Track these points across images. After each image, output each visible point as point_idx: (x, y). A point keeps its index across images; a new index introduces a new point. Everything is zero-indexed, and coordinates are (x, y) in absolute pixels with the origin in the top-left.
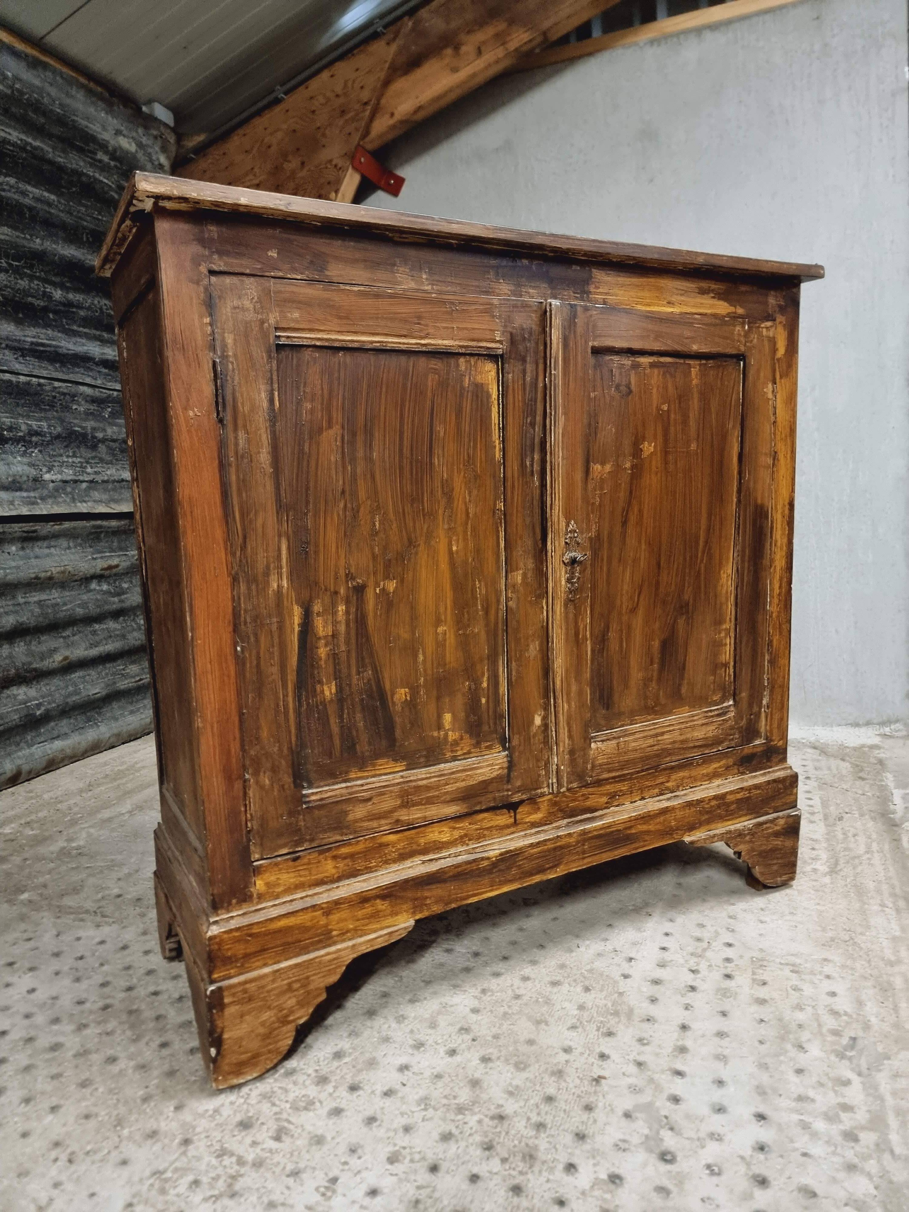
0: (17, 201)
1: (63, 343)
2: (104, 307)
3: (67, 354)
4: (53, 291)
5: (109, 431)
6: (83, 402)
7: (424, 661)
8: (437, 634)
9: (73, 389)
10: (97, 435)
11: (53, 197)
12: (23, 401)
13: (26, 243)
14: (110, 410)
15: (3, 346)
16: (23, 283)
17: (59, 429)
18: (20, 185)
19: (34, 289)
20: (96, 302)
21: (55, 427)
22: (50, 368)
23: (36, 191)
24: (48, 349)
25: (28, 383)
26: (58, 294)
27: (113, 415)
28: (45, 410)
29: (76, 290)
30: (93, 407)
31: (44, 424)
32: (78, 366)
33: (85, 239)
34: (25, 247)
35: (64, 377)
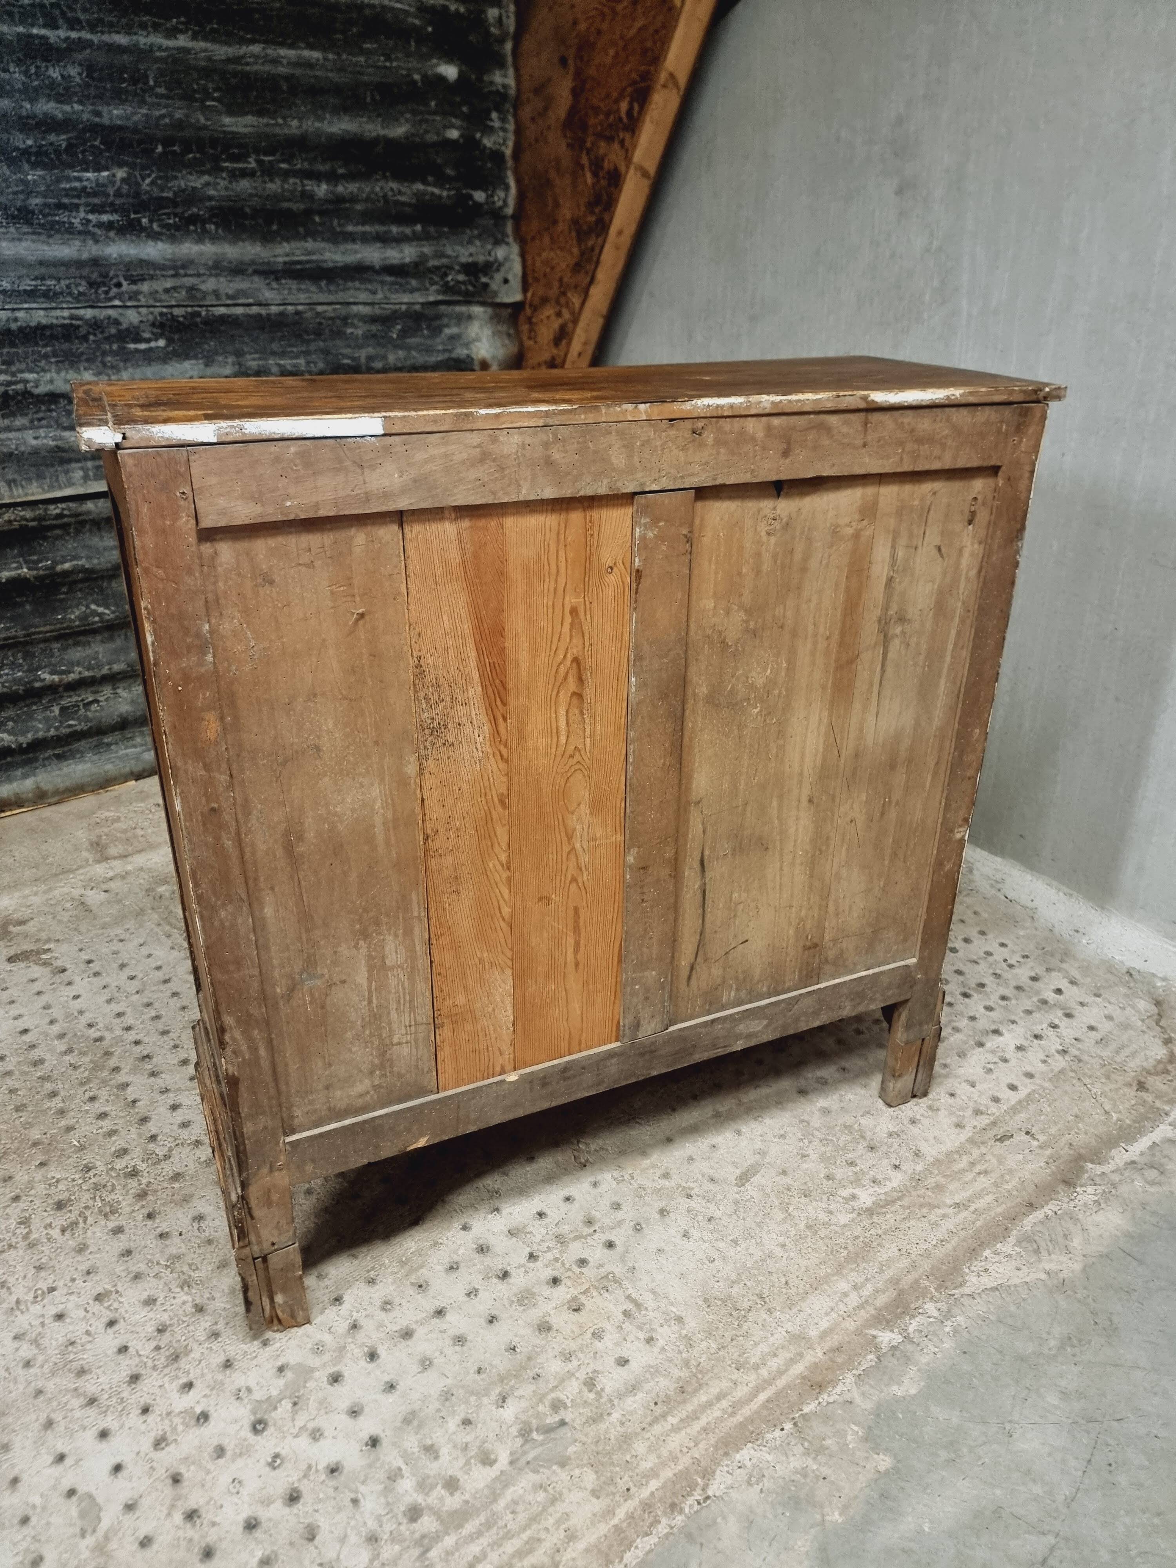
0: (269, 73)
1: (327, 256)
2: (390, 193)
3: (336, 267)
4: (316, 189)
5: (391, 358)
6: (361, 324)
9: (343, 311)
10: (373, 365)
11: (316, 55)
12: (279, 334)
13: (277, 130)
14: (399, 327)
15: (250, 271)
16: (274, 187)
17: (321, 365)
18: (269, 51)
19: (288, 190)
20: (377, 189)
21: (315, 363)
22: (313, 288)
23: (291, 53)
24: (307, 266)
25: (282, 314)
26: (322, 190)
27: (403, 334)
28: (309, 342)
29: (351, 177)
30: (374, 328)
31: (302, 361)
32: (353, 279)
33: (368, 100)
34: (279, 135)
35: (331, 298)
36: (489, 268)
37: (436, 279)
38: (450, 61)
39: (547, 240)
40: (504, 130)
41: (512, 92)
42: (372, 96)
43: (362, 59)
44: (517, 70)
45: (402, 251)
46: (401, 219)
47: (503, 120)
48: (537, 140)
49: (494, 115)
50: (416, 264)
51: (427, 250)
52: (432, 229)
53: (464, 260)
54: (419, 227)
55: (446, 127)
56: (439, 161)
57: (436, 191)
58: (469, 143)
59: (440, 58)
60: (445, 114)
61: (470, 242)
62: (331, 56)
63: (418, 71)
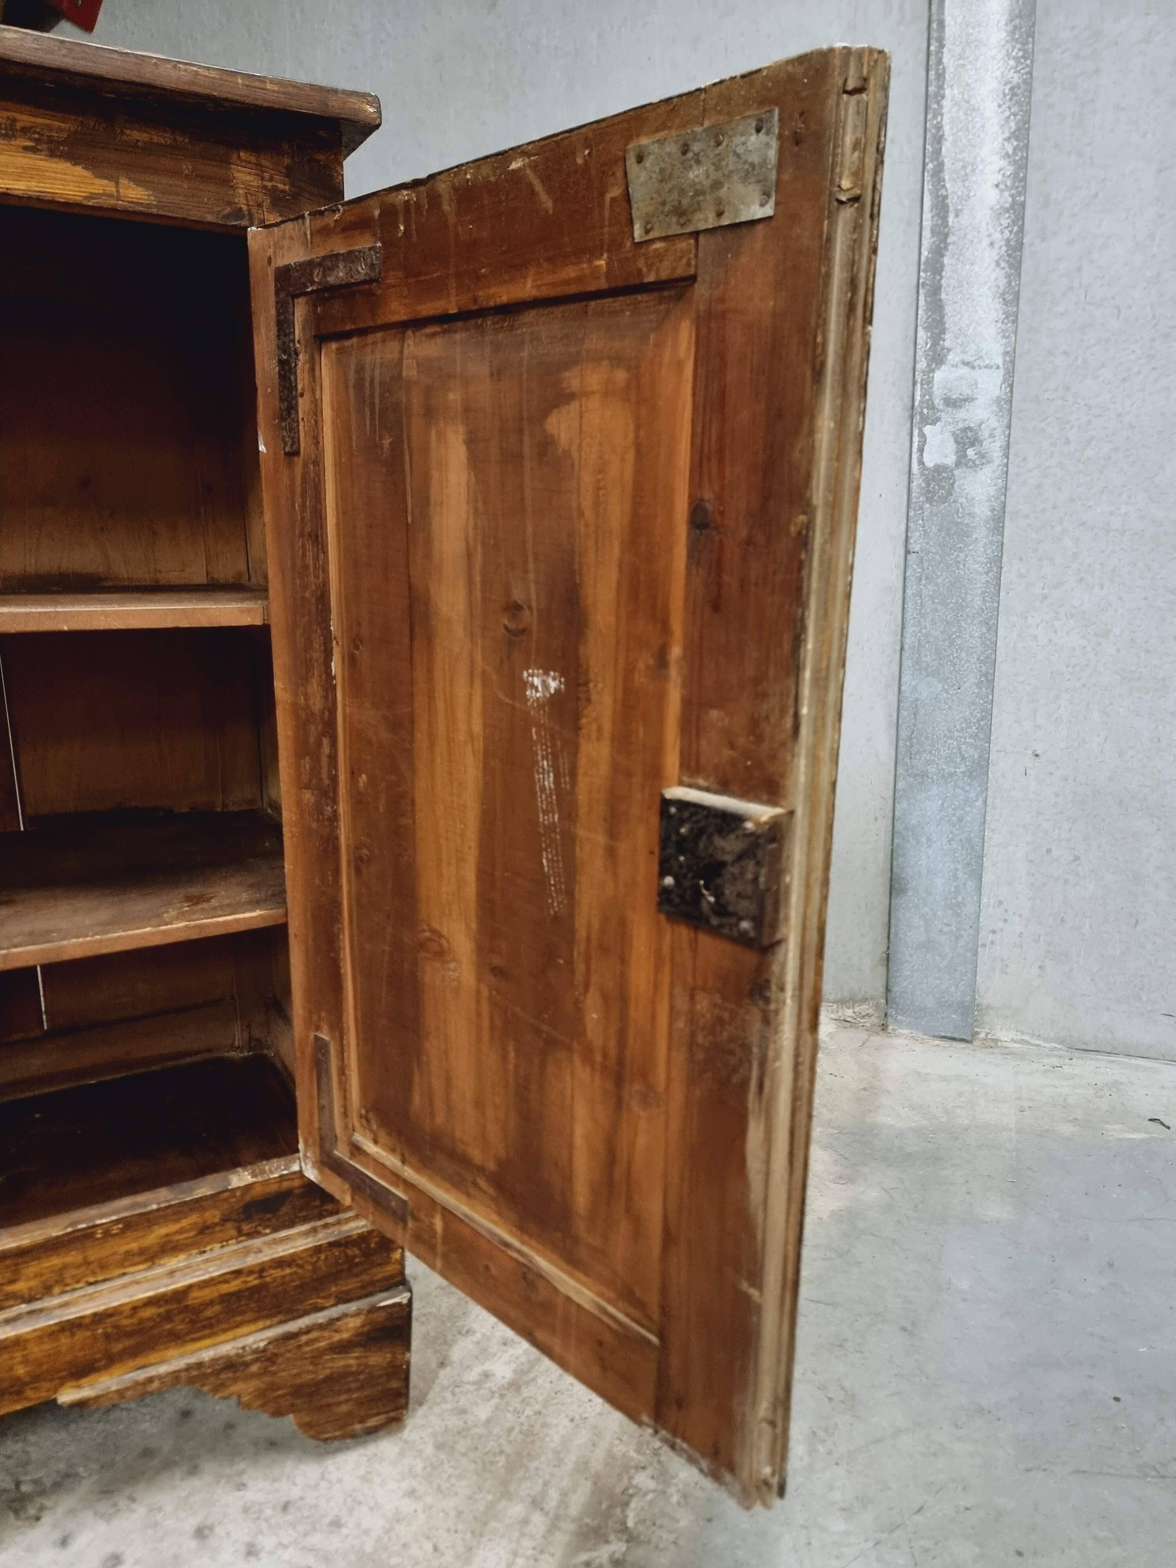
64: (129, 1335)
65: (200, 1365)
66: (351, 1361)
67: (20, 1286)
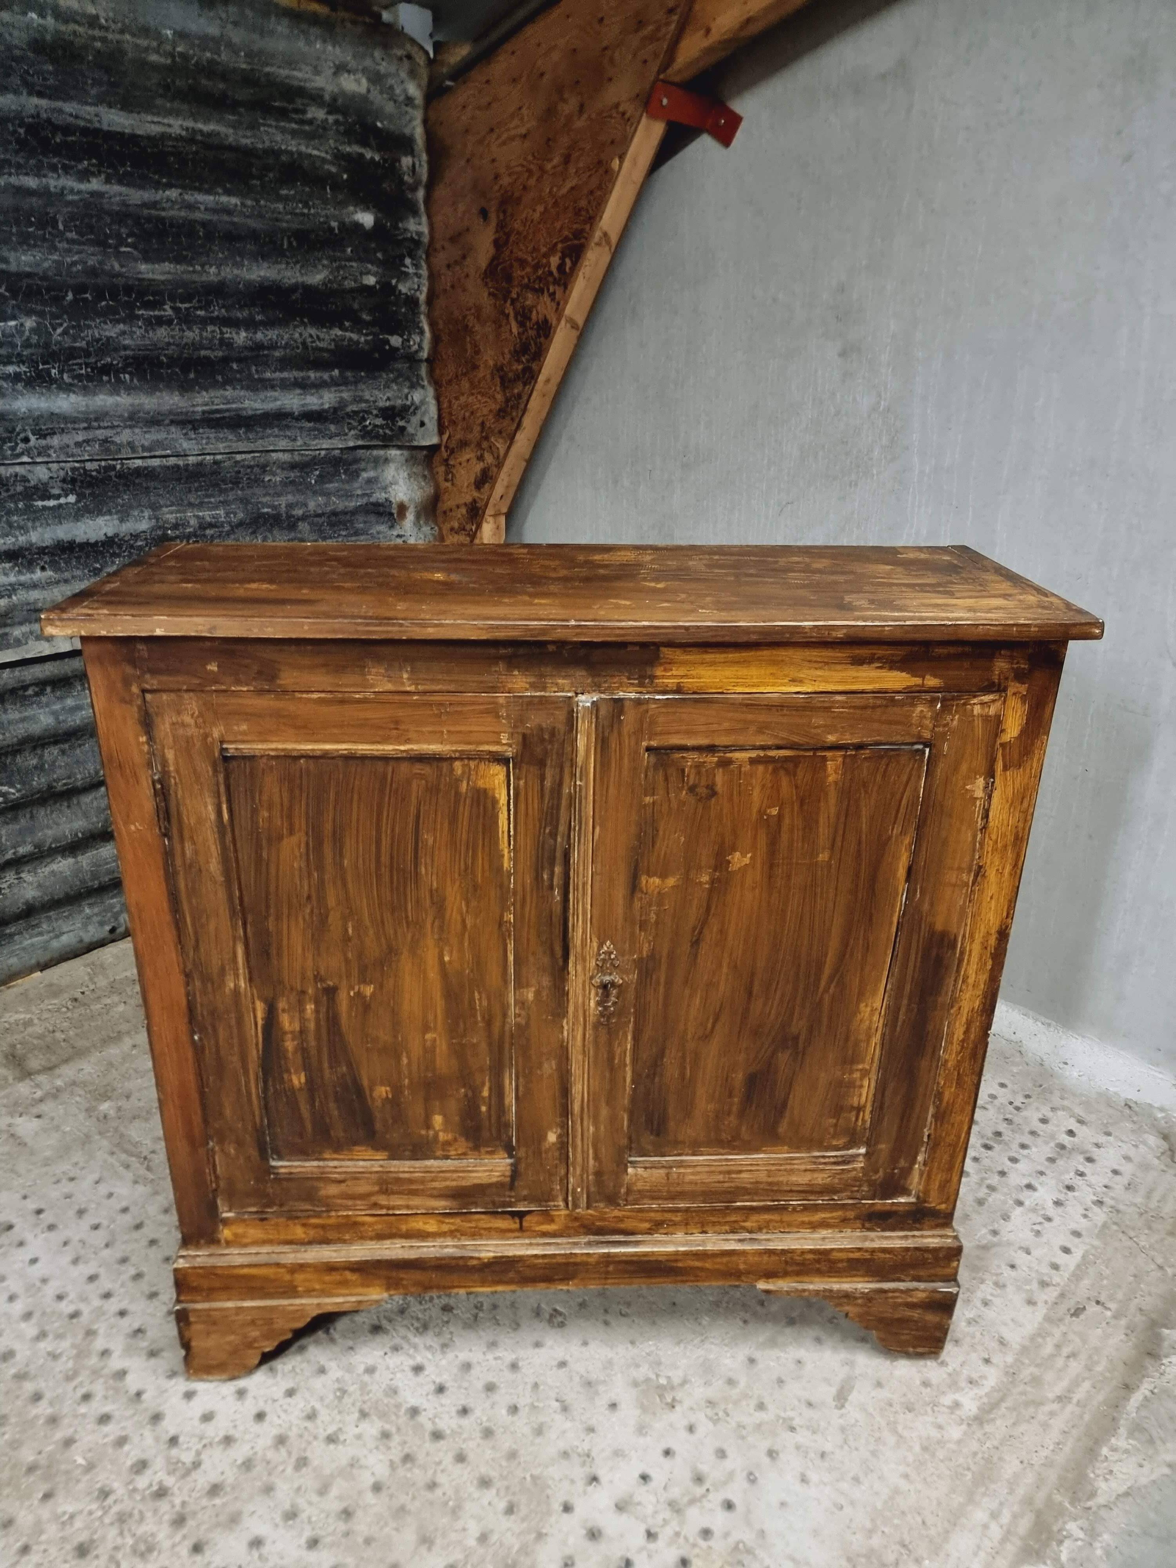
1: (247, 404)
2: (309, 340)
3: (256, 415)
4: (235, 336)
5: (313, 504)
6: (279, 471)
7: (409, 1064)
8: (425, 1041)
9: (262, 459)
10: (294, 512)
12: (196, 485)
13: (194, 277)
14: (317, 473)
15: (168, 421)
16: (192, 335)
17: (241, 515)
19: (206, 338)
20: (297, 335)
21: (235, 514)
22: (232, 437)
23: (208, 199)
24: (228, 414)
25: (200, 464)
26: (241, 337)
27: (322, 479)
28: (226, 490)
29: (269, 323)
30: (292, 475)
31: (221, 512)
32: (272, 427)
33: (286, 246)
34: (195, 282)
35: (252, 446)
36: (404, 412)
37: (355, 424)
38: (366, 209)
39: (465, 384)
40: (419, 276)
41: (426, 239)
42: (290, 243)
43: (280, 206)
44: (429, 217)
45: (321, 397)
46: (318, 364)
47: (417, 266)
48: (453, 287)
49: (408, 261)
50: (335, 410)
51: (345, 395)
52: (349, 374)
53: (381, 404)
54: (336, 372)
55: (361, 274)
56: (356, 306)
57: (355, 336)
58: (386, 289)
59: (356, 206)
60: (360, 260)
61: (387, 386)
62: (249, 203)
63: (335, 218)
64: (798, 1264)
65: (831, 1291)
66: (916, 1314)
67: (748, 1224)
